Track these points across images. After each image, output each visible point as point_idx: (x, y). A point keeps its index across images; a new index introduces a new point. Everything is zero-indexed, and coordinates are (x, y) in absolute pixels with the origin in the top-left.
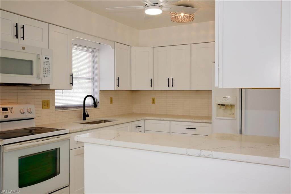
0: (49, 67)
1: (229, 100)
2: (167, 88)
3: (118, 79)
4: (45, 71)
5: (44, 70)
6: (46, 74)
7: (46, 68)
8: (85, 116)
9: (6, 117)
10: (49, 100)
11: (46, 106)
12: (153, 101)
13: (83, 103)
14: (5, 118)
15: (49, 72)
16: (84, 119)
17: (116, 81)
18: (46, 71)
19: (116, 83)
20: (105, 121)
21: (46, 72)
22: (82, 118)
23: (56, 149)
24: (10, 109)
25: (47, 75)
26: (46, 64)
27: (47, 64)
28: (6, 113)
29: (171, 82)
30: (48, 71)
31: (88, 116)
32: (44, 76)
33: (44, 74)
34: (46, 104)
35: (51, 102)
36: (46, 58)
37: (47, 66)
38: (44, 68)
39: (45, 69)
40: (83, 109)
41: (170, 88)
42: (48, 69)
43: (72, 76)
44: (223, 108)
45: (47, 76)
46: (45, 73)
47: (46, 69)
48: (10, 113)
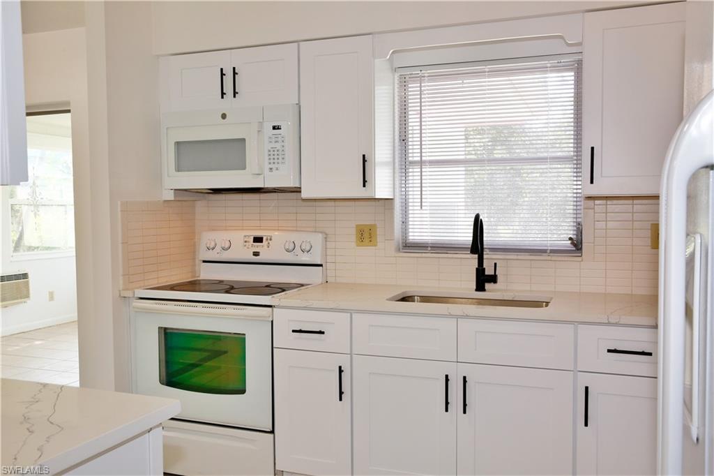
0: (283, 146)
4: (272, 157)
5: (270, 155)
6: (274, 163)
7: (274, 151)
8: (483, 278)
9: (256, 254)
10: (375, 225)
11: (367, 240)
14: (254, 257)
15: (283, 158)
16: (480, 287)
18: (276, 157)
21: (274, 159)
24: (267, 239)
25: (276, 165)
26: (274, 140)
27: (276, 142)
28: (257, 247)
30: (280, 157)
32: (271, 169)
33: (270, 163)
34: (366, 235)
35: (379, 231)
36: (274, 128)
37: (278, 146)
38: (270, 151)
39: (272, 153)
42: (280, 153)
45: (277, 169)
46: (272, 161)
47: (276, 153)
48: (266, 247)
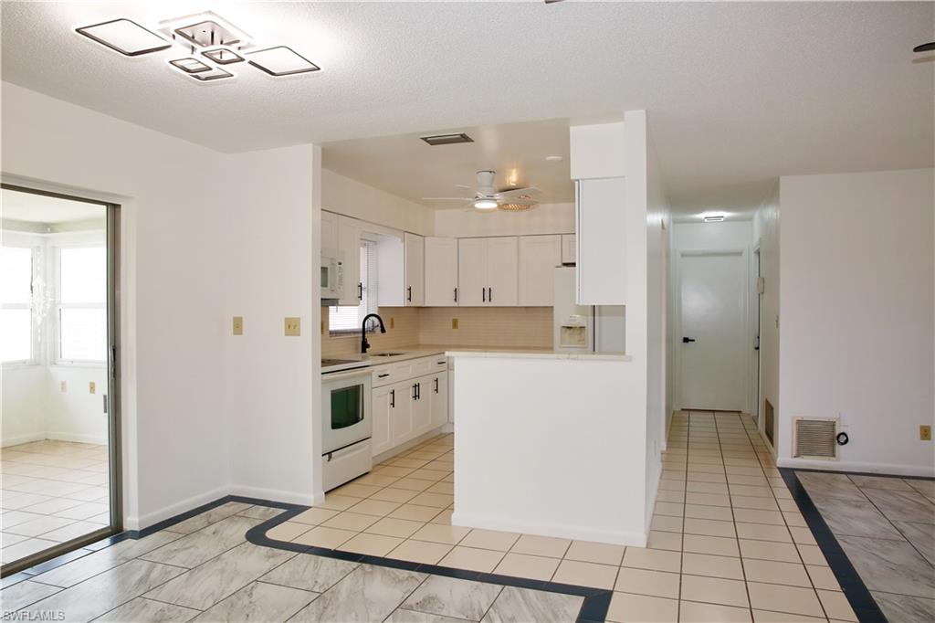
0: (342, 275)
1: (578, 320)
2: (481, 304)
3: (410, 289)
5: (339, 280)
6: (340, 284)
7: (340, 277)
8: (365, 346)
12: (455, 324)
13: (361, 327)
15: (342, 282)
16: (364, 350)
17: (407, 292)
19: (407, 296)
20: (391, 355)
21: (340, 282)
22: (360, 350)
23: (359, 386)
25: (341, 286)
27: (340, 272)
29: (487, 294)
31: (368, 346)
32: (339, 288)
36: (339, 263)
40: (361, 335)
41: (487, 304)
42: (342, 278)
43: (361, 286)
44: (569, 331)
